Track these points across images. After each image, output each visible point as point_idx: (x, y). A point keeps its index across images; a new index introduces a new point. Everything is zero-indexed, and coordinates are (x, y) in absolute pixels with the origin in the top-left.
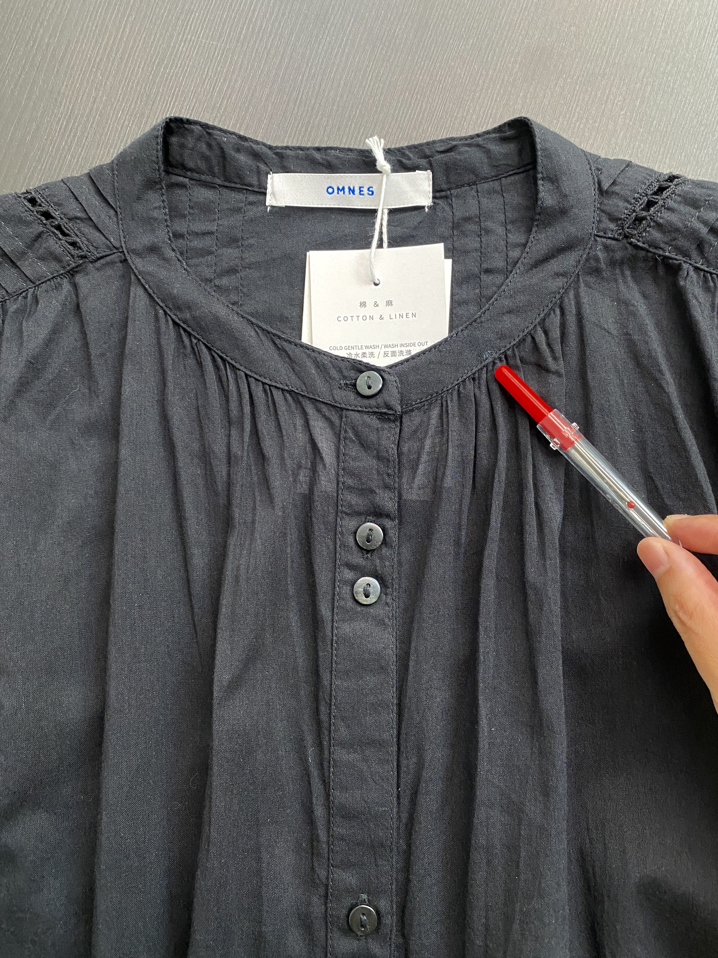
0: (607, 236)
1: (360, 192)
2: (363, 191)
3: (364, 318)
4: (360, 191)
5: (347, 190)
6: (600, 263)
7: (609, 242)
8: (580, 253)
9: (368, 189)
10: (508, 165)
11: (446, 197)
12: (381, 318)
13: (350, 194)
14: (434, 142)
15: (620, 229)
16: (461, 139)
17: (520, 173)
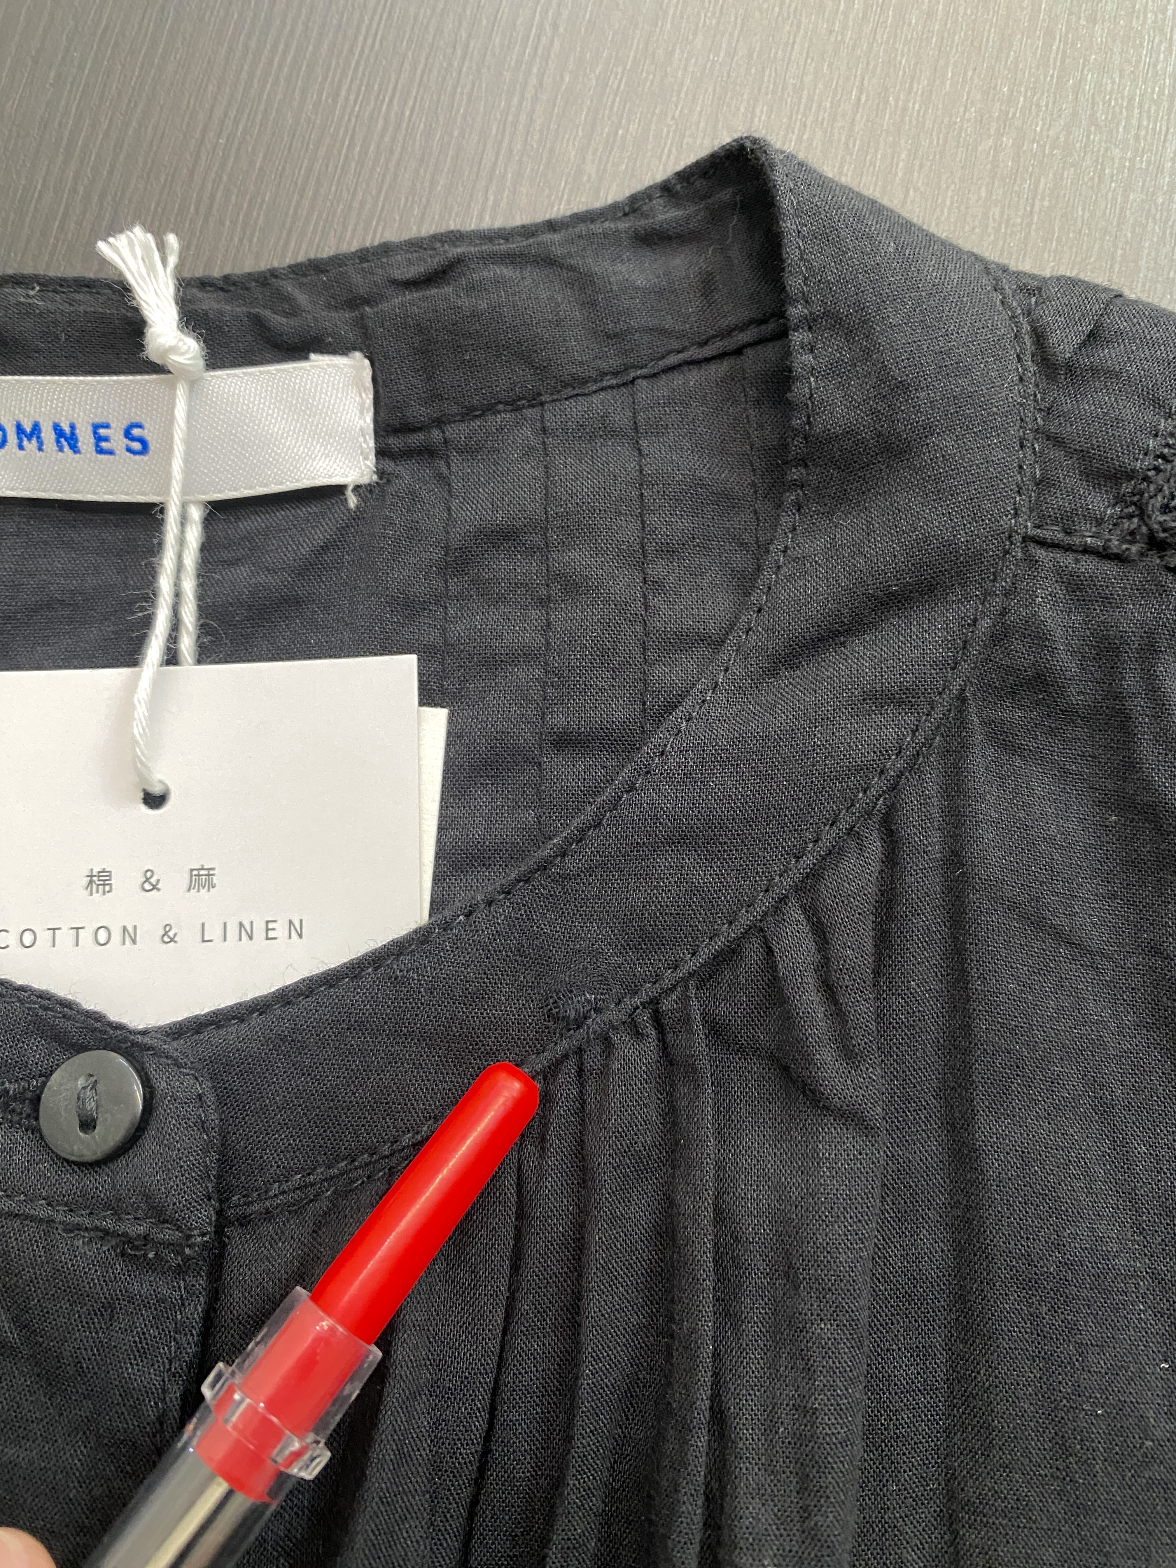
0: (1076, 540)
1: (97, 446)
2: (106, 439)
3: (102, 936)
4: (99, 439)
5: (48, 435)
6: (1053, 651)
7: (1088, 565)
8: (969, 608)
9: (128, 434)
10: (663, 332)
11: (428, 452)
12: (168, 937)
13: (61, 449)
14: (386, 249)
15: (1130, 516)
16: (488, 237)
17: (708, 360)
